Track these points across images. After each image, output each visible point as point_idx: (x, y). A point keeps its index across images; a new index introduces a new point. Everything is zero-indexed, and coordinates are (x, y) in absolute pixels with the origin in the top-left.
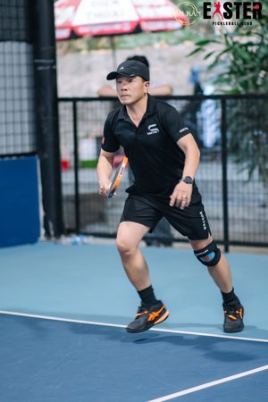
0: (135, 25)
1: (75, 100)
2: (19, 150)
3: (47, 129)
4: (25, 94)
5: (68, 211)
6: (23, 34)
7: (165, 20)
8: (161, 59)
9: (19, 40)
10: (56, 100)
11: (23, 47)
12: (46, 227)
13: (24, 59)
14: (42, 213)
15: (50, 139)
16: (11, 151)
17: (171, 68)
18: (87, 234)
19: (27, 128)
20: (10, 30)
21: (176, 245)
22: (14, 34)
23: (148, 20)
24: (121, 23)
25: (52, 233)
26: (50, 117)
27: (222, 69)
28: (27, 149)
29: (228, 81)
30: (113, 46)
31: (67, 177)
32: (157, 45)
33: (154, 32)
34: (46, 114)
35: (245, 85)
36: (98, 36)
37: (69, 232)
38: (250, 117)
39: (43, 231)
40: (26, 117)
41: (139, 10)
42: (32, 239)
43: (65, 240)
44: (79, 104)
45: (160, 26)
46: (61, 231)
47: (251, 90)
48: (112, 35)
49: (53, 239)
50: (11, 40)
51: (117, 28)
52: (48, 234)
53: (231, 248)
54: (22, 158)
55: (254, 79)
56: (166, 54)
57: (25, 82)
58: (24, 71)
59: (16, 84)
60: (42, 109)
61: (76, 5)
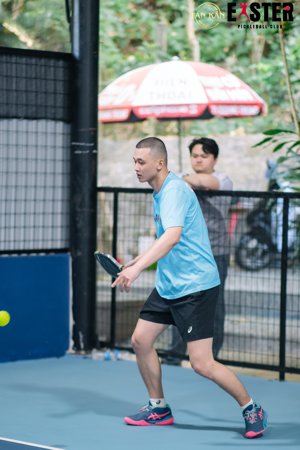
0: (203, 108)
1: (116, 191)
2: (49, 246)
3: (82, 224)
4: (60, 181)
5: (102, 320)
6: (60, 113)
7: (239, 104)
8: (236, 148)
9: (55, 119)
10: (95, 190)
11: (60, 126)
12: (76, 338)
13: (60, 141)
14: (71, 322)
15: (85, 234)
16: (40, 246)
17: (248, 160)
18: (122, 349)
19: (59, 220)
20: (46, 106)
22: (51, 111)
23: (218, 104)
24: (188, 105)
25: (82, 345)
26: (86, 210)
28: (59, 245)
31: (104, 280)
32: (233, 133)
33: (226, 117)
34: (81, 206)
37: (102, 346)
39: (72, 343)
40: (59, 207)
41: (209, 92)
42: (59, 352)
43: (97, 355)
44: (121, 196)
45: (233, 111)
46: (92, 344)
48: (179, 119)
49: (83, 352)
50: (46, 118)
51: (183, 111)
52: (77, 347)
53: (287, 375)
54: (52, 254)
56: (241, 143)
57: (60, 167)
58: (60, 154)
59: (49, 169)
60: (78, 200)
61: (138, 83)
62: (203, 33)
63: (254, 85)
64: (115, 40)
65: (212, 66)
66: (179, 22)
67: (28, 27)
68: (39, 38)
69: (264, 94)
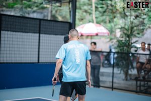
7: (104, 33)
8: (103, 42)
21: (101, 88)
23: (100, 33)
27: (116, 46)
29: (117, 49)
30: (91, 38)
35: (121, 50)
36: (88, 36)
38: (122, 58)
41: (98, 30)
47: (122, 51)
48: (91, 36)
53: (114, 90)
55: (123, 49)
61: (83, 28)
62: (96, 18)
63: (107, 29)
64: (79, 19)
65: (98, 25)
66: (91, 15)
67: (60, 16)
68: (63, 18)
69: (109, 31)
